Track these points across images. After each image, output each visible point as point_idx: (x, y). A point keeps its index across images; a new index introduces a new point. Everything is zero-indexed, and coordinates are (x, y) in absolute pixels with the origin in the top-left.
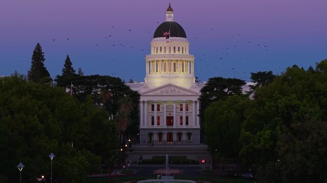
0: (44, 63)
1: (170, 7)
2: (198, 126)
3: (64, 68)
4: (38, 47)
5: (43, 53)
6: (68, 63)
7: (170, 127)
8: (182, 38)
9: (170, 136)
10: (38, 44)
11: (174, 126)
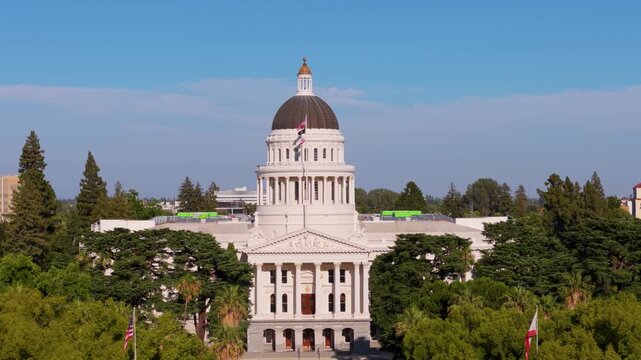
0: (44, 172)
1: (305, 65)
2: (367, 315)
3: (84, 178)
4: (33, 140)
5: (43, 152)
6: (91, 167)
7: (309, 317)
8: (329, 131)
9: (309, 334)
10: (33, 133)
11: (318, 316)
